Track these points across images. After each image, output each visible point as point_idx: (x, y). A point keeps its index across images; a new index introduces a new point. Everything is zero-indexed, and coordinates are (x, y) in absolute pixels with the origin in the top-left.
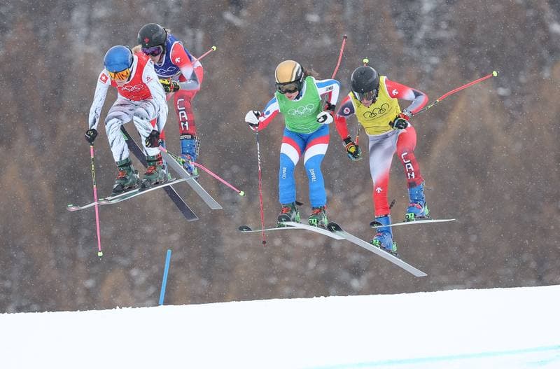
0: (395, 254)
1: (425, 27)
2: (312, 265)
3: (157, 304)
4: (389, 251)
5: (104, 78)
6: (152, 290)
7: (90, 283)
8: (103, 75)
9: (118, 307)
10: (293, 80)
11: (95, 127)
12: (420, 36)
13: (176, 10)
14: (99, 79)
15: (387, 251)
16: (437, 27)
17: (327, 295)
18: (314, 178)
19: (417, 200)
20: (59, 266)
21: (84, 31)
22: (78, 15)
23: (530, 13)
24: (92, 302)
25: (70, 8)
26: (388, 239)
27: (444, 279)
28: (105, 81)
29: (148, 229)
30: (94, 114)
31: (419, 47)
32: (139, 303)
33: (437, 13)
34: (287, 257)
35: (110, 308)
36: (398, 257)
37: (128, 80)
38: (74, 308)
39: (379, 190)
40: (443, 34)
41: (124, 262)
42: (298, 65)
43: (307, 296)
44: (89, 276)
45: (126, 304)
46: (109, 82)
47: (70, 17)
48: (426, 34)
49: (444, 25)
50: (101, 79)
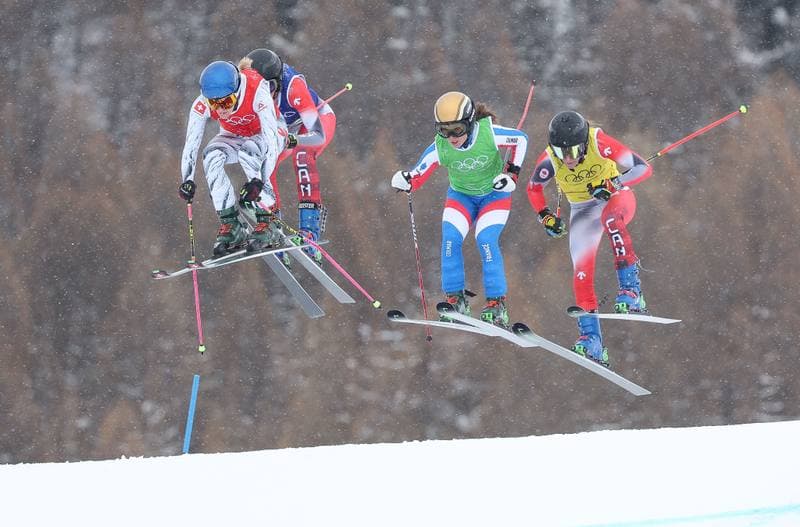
0: (606, 365)
1: (559, 57)
2: (400, 396)
3: (180, 452)
4: (598, 361)
5: (200, 108)
6: (172, 432)
7: (83, 423)
8: (200, 103)
9: (123, 457)
10: (460, 118)
11: (191, 178)
12: (551, 69)
13: (201, 34)
14: (193, 109)
15: (595, 360)
16: (576, 56)
17: (422, 438)
18: (489, 257)
19: (630, 286)
20: (39, 398)
21: (71, 62)
22: (62, 41)
23: (710, 36)
24: (88, 449)
25: (50, 30)
26: (596, 345)
27: (590, 415)
28: (202, 112)
29: (168, 345)
30: (189, 160)
31: (551, 85)
32: (153, 450)
33: (574, 36)
34: (365, 385)
35: (113, 457)
36: (610, 369)
37: (235, 109)
38: (60, 458)
39: (582, 275)
40: (584, 66)
41: (134, 392)
42: (467, 98)
43: (395, 439)
44: (82, 413)
45: (135, 453)
46: (208, 113)
47: (49, 43)
48: (561, 67)
49: (586, 53)
50: (196, 108)
